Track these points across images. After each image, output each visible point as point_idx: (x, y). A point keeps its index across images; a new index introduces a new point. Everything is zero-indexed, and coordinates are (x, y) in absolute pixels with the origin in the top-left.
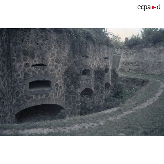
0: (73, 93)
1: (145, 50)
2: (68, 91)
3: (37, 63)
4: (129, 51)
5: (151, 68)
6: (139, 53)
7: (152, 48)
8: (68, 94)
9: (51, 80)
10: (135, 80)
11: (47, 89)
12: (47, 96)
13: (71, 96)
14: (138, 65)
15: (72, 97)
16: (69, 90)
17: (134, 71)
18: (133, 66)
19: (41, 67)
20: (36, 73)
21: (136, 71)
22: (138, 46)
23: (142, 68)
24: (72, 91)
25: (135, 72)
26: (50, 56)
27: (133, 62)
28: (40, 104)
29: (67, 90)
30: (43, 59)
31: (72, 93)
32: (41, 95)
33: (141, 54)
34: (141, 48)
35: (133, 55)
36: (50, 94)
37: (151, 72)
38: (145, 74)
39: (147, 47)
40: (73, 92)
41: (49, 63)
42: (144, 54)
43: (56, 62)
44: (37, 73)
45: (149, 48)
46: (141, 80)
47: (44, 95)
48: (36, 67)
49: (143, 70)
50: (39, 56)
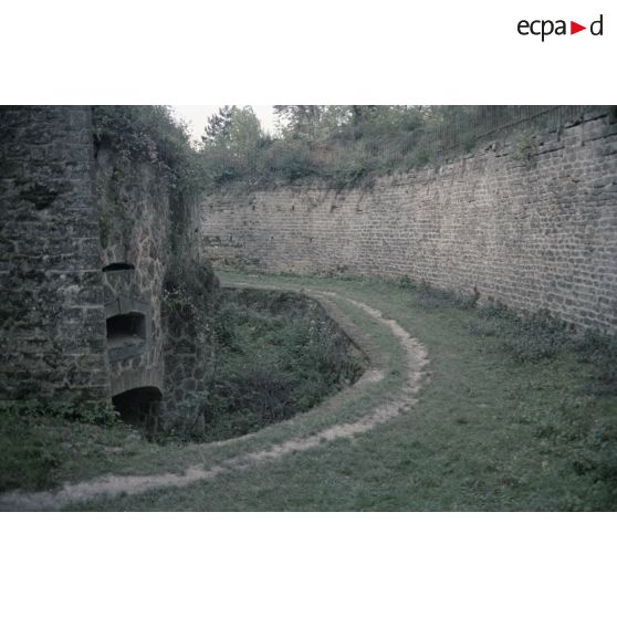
0: (189, 349)
1: (260, 197)
2: (174, 343)
3: (115, 260)
4: (208, 198)
5: (282, 255)
6: (241, 206)
7: (284, 192)
8: (171, 352)
9: (145, 313)
10: (251, 295)
11: (136, 341)
12: (136, 362)
13: (182, 356)
14: (237, 246)
15: (185, 358)
16: (177, 340)
17: (227, 263)
18: (223, 248)
19: (122, 271)
20: (111, 293)
21: (233, 263)
22: (238, 185)
23: (252, 254)
24: (184, 341)
25: (228, 268)
26: (139, 239)
27: (222, 235)
28: (123, 390)
29: (170, 339)
30: (127, 247)
31: (184, 348)
32: (125, 363)
33: (249, 209)
34: (250, 190)
35: (221, 210)
36: (142, 357)
37: (283, 267)
38: (263, 273)
39: (266, 189)
40: (188, 344)
41: (139, 260)
42: (259, 211)
43: (151, 255)
44: (114, 291)
45: (275, 194)
46: (273, 292)
47: (131, 362)
48: (111, 272)
49: (256, 262)
50: (117, 239)
